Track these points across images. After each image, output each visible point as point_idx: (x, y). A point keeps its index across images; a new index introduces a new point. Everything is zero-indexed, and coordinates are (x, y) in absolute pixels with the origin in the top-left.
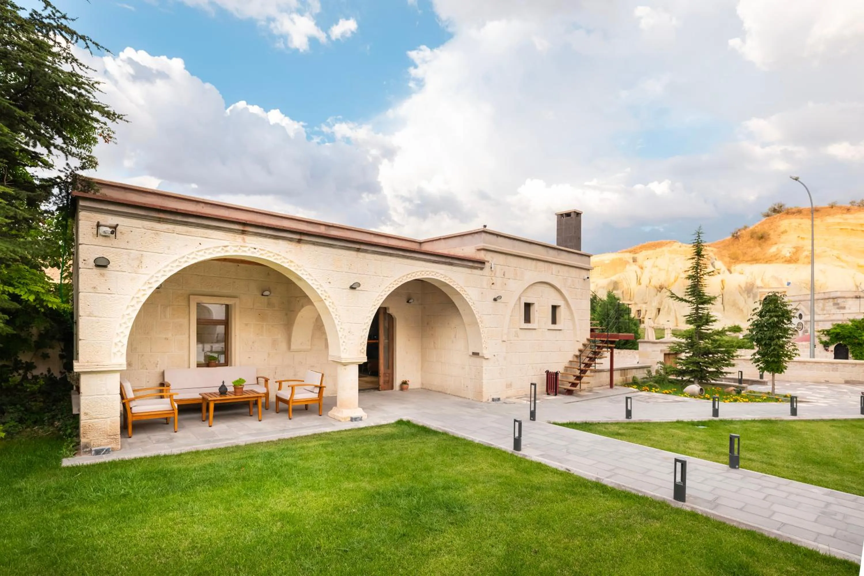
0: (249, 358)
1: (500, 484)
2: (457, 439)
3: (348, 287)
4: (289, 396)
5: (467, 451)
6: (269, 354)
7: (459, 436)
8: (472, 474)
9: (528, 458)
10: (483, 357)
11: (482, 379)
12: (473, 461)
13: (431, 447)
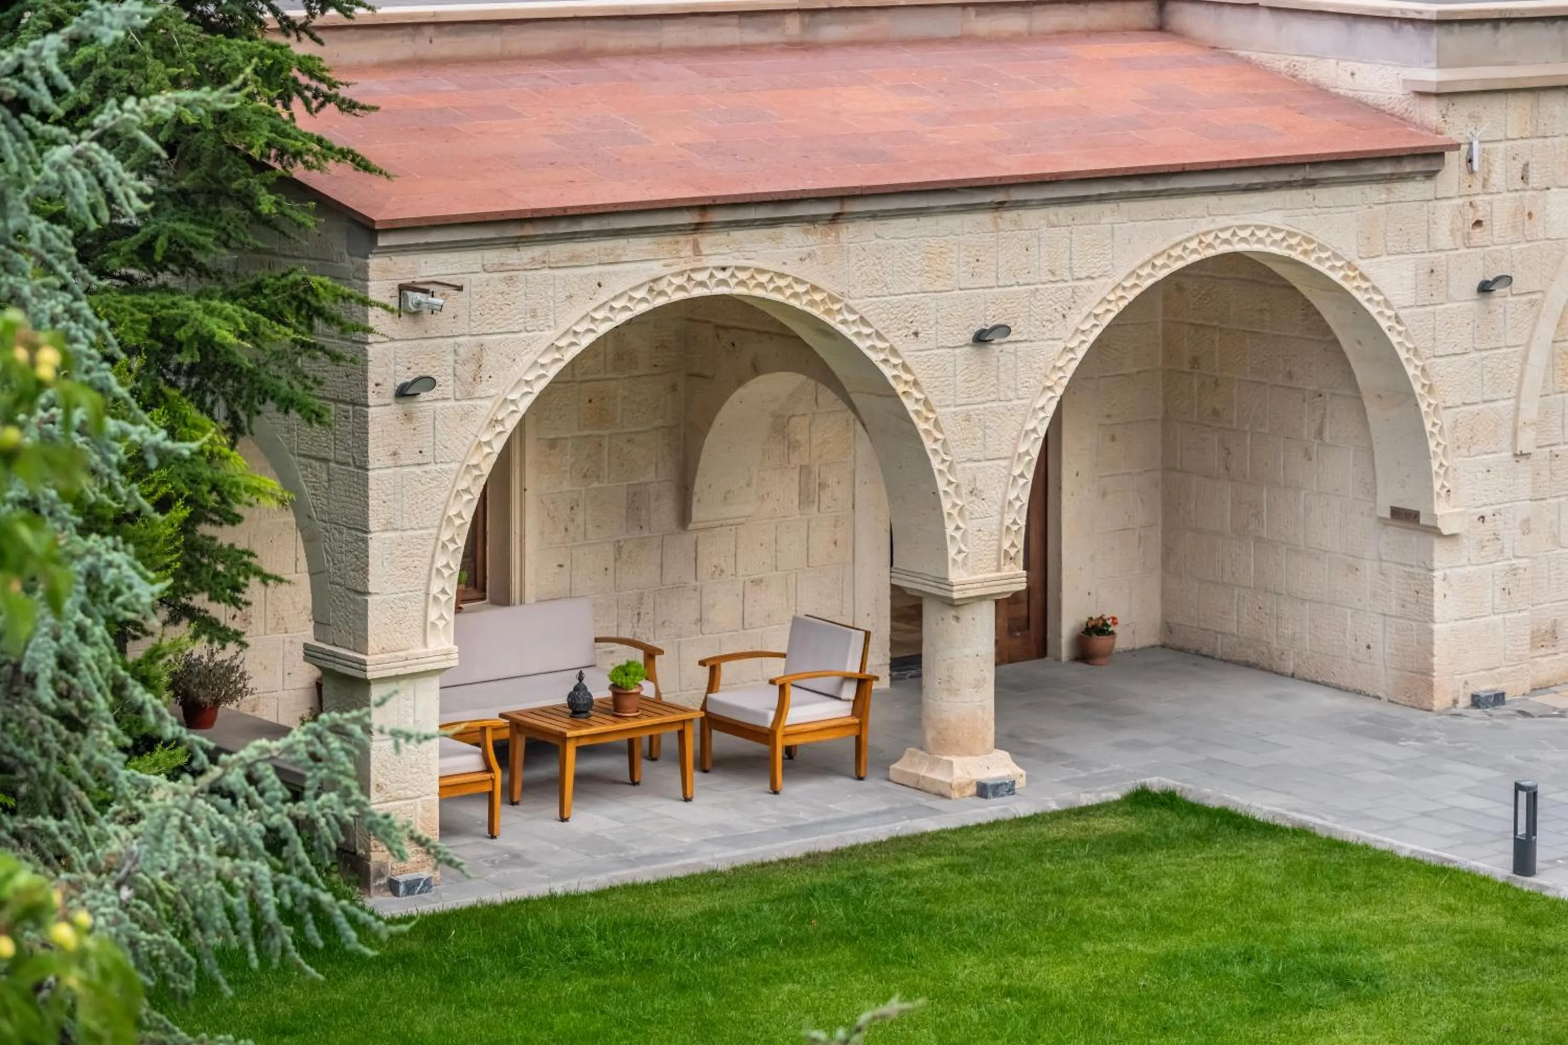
0: (561, 566)
1: (1459, 944)
2: (1342, 846)
3: (969, 337)
4: (771, 715)
5: (1376, 877)
6: (619, 549)
7: (1351, 839)
8: (1390, 926)
9: (1547, 893)
10: (1434, 531)
11: (1428, 616)
12: (1394, 902)
13: (1268, 870)
